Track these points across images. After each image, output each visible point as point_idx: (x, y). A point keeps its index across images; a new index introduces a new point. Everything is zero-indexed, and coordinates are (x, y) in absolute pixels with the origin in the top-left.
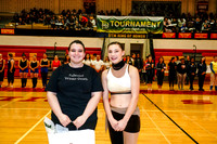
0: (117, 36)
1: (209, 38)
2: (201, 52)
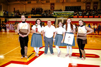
0: (59, 17)
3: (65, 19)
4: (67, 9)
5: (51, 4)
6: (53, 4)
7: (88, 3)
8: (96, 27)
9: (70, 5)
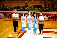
0: (30, 11)
1: (46, 11)
2: (44, 14)
3: (33, 12)
4: (34, 6)
5: (26, 3)
6: (27, 3)
7: (45, 4)
8: (50, 16)
9: (36, 4)
